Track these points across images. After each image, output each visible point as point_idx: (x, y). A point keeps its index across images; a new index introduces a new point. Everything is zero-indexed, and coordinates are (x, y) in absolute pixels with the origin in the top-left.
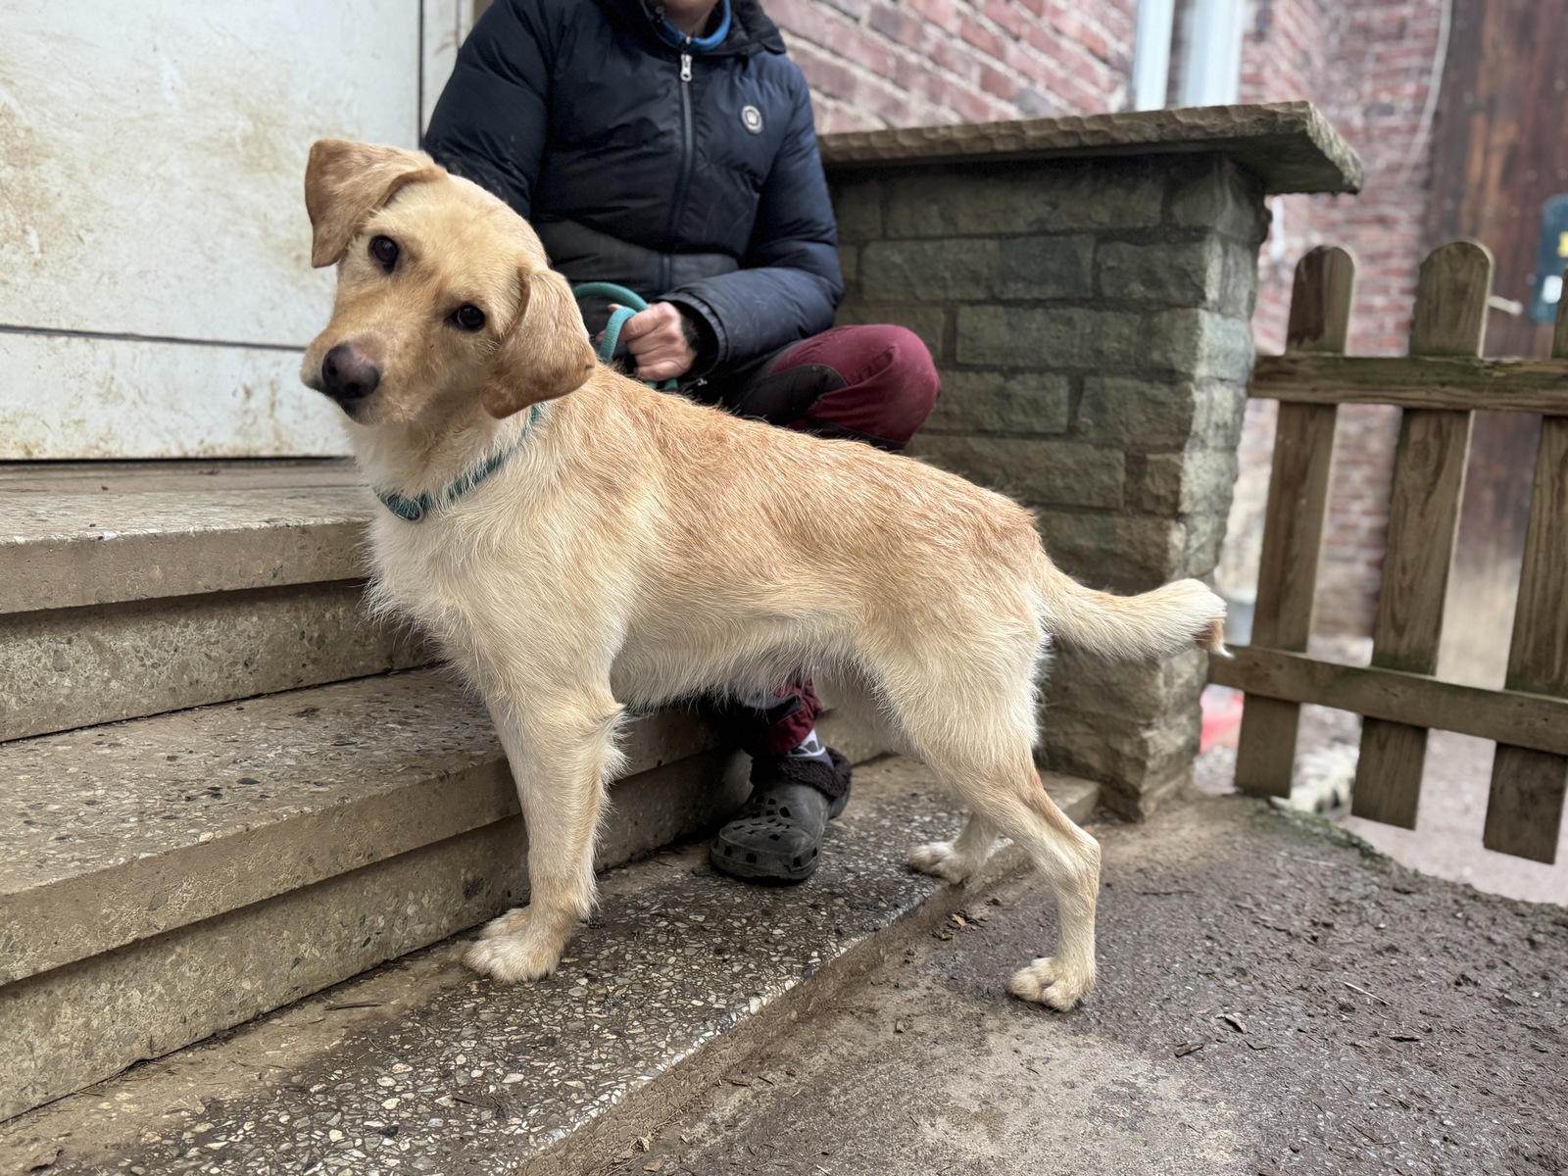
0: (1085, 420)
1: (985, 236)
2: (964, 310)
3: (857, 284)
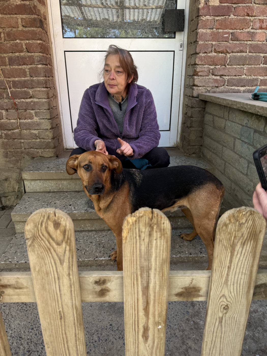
0: (249, 173)
1: (240, 124)
2: (237, 139)
3: (225, 128)
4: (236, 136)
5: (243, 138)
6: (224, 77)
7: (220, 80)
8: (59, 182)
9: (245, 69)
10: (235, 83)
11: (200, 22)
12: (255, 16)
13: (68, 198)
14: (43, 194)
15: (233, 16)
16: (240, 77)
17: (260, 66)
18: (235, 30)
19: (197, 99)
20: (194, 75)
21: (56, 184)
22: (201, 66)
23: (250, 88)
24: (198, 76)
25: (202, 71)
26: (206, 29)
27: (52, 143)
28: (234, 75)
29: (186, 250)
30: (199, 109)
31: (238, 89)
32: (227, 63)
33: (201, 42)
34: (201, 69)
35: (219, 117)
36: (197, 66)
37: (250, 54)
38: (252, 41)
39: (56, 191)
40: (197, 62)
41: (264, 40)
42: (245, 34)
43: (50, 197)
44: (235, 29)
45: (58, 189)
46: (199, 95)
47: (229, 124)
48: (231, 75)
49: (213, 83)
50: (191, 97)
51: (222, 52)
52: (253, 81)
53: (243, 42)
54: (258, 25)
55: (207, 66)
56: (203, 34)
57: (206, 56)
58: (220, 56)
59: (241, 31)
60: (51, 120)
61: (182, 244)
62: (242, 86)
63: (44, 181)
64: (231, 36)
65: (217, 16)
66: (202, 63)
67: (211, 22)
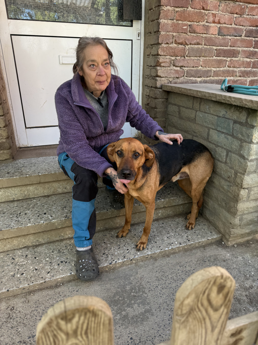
0: (228, 161)
1: (215, 115)
2: (211, 130)
3: (195, 119)
4: (210, 126)
5: (219, 129)
6: (183, 68)
7: (180, 71)
8: (24, 188)
9: (201, 60)
10: (193, 75)
11: (161, 12)
12: (209, 10)
13: (39, 206)
14: (6, 203)
15: (190, 8)
16: (197, 68)
17: (213, 58)
18: (193, 23)
19: (161, 90)
20: (157, 66)
21: (21, 190)
22: (163, 57)
23: (206, 79)
24: (161, 67)
25: (164, 62)
26: (168, 19)
27: (6, 143)
28: (192, 66)
29: (175, 241)
30: (162, 100)
31: (195, 80)
32: (186, 54)
33: (162, 33)
34: (163, 60)
35: (187, 108)
36: (159, 56)
37: (205, 46)
38: (207, 34)
39: (20, 198)
40: (160, 53)
41: (216, 33)
42: (201, 27)
43: (17, 207)
44: (193, 21)
45: (24, 196)
46: (163, 86)
47: (200, 114)
48: (190, 66)
49: (174, 74)
50: (154, 88)
51: (181, 44)
52: (208, 72)
53: (199, 35)
54: (211, 19)
55: (169, 57)
56: (165, 24)
57: (167, 46)
58: (180, 47)
59: (198, 23)
60: (3, 117)
61: (169, 235)
62: (199, 77)
63: (6, 189)
64: (189, 28)
65: (177, 7)
66: (165, 54)
67: (171, 12)
